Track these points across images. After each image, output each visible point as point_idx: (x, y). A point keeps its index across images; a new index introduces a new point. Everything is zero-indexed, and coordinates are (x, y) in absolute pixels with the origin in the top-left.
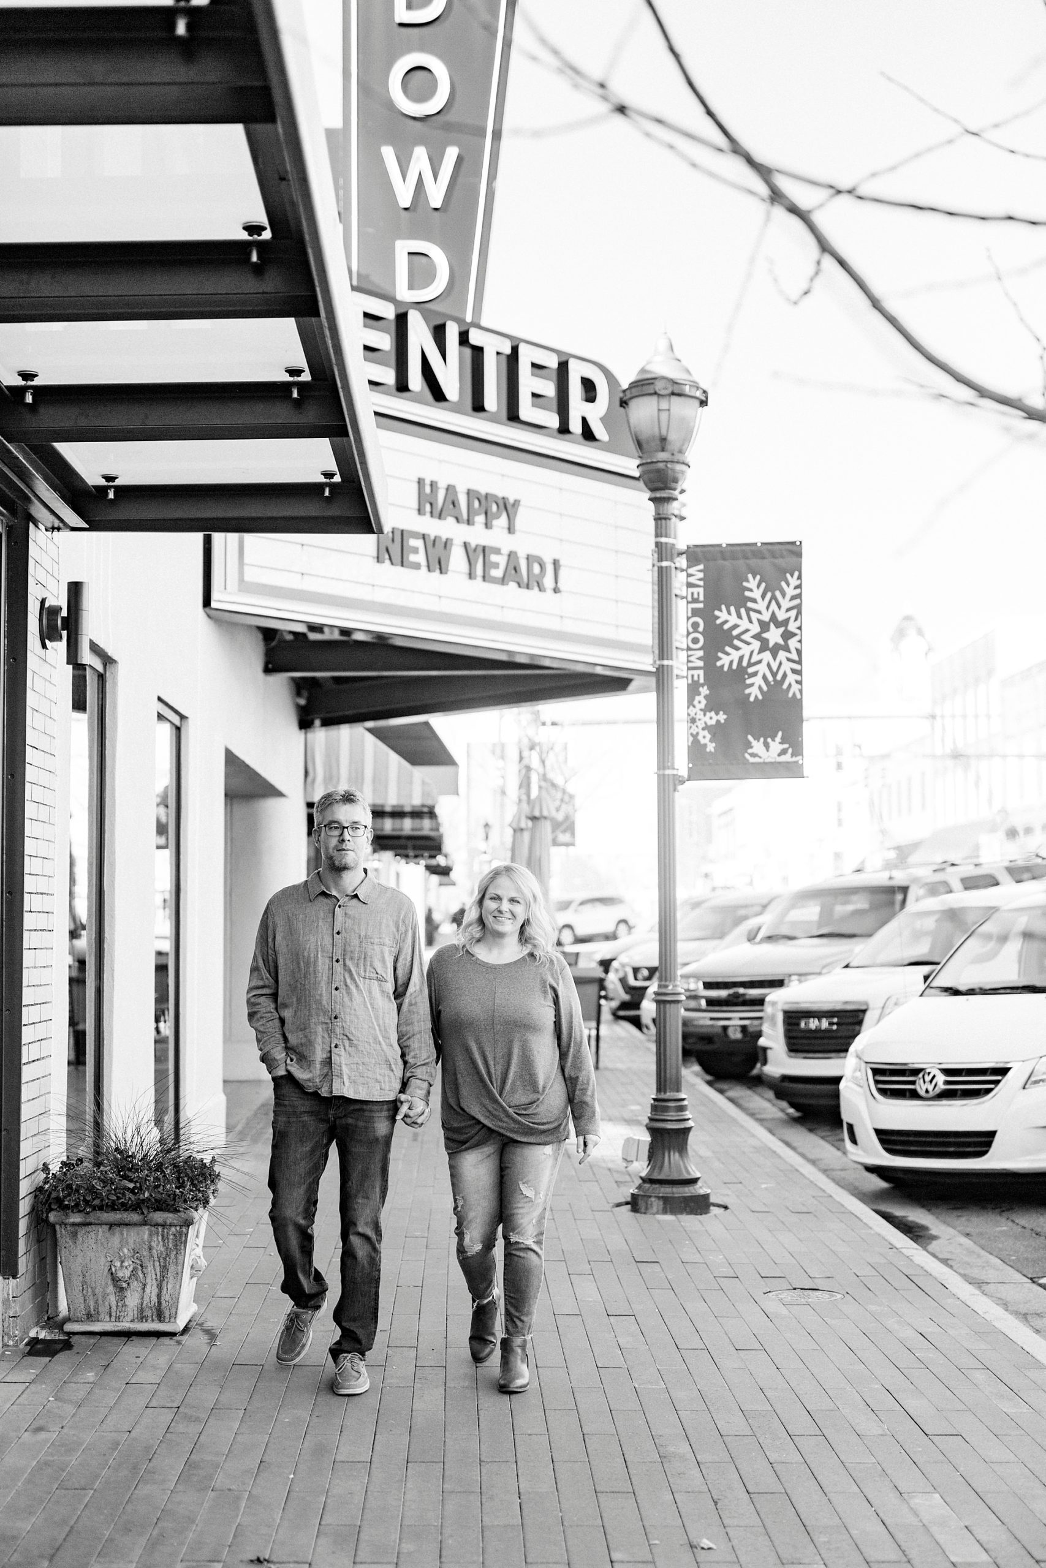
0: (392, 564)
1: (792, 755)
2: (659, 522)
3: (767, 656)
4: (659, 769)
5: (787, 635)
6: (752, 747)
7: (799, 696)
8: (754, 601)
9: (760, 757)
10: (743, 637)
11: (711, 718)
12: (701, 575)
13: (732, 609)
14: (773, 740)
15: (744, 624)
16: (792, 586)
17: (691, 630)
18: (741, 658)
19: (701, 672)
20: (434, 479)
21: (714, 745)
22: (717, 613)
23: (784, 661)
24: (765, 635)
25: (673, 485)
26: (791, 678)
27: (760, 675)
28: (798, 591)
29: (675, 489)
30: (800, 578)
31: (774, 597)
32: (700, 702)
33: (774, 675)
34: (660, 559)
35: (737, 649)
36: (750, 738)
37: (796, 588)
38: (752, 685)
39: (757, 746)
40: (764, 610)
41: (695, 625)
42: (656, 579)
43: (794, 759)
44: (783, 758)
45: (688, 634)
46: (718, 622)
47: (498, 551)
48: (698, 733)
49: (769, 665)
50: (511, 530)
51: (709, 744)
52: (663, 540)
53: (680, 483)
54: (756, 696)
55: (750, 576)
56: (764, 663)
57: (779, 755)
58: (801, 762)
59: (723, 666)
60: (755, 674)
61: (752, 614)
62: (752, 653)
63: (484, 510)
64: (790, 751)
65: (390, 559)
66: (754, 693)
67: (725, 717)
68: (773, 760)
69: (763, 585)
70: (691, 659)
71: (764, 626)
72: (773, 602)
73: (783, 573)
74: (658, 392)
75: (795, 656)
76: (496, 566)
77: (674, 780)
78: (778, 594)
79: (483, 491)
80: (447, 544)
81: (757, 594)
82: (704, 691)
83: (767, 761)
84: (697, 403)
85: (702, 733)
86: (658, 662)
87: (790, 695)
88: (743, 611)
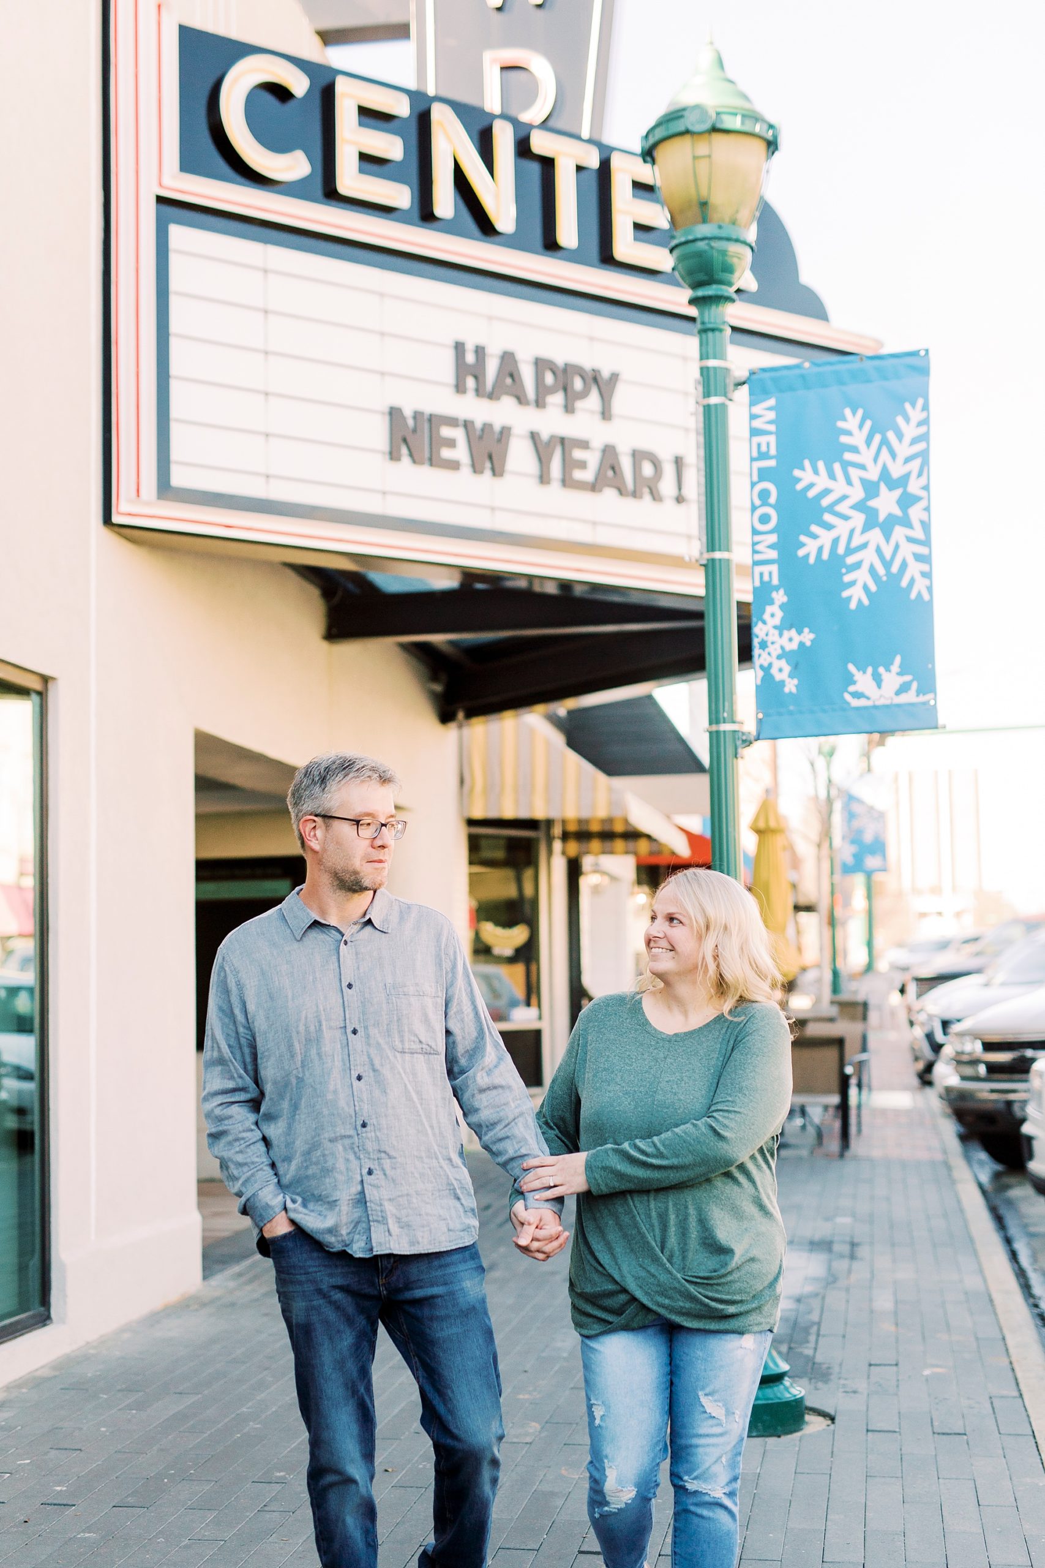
0: (414, 462)
1: (919, 693)
2: (704, 336)
3: (875, 536)
4: (711, 723)
5: (907, 501)
6: (854, 683)
7: (926, 597)
8: (855, 450)
9: (868, 698)
10: (839, 508)
11: (791, 640)
12: (771, 415)
13: (821, 465)
14: (888, 670)
15: (839, 487)
16: (914, 421)
17: (757, 502)
18: (835, 542)
19: (774, 568)
20: (481, 342)
21: (795, 681)
22: (797, 473)
23: (903, 543)
24: (872, 503)
25: (725, 276)
26: (914, 569)
27: (865, 566)
28: (923, 429)
29: (730, 284)
30: (926, 407)
31: (885, 442)
32: (773, 615)
33: (887, 565)
34: (707, 394)
35: (829, 527)
36: (851, 667)
37: (920, 424)
38: (853, 583)
39: (863, 681)
40: (869, 463)
41: (764, 495)
42: (701, 425)
43: (922, 699)
44: (904, 699)
45: (754, 508)
46: (799, 487)
47: (584, 445)
48: (770, 665)
49: (878, 550)
50: (606, 414)
51: (788, 680)
52: (712, 363)
53: (737, 274)
54: (860, 601)
55: (848, 412)
56: (872, 548)
57: (898, 693)
58: (932, 703)
59: (807, 556)
60: (858, 565)
61: (852, 471)
62: (852, 531)
63: (561, 385)
64: (915, 685)
65: (411, 455)
66: (856, 596)
67: (812, 636)
68: (888, 702)
69: (868, 424)
70: (758, 548)
71: (871, 488)
72: (884, 450)
73: (898, 402)
74: (691, 128)
75: (918, 533)
76: (583, 465)
77: (734, 740)
78: (891, 435)
79: (560, 360)
80: (505, 433)
81: (858, 439)
82: (780, 597)
83: (878, 703)
84: (760, 147)
85: (778, 664)
86: (707, 556)
87: (913, 596)
88: (837, 467)
